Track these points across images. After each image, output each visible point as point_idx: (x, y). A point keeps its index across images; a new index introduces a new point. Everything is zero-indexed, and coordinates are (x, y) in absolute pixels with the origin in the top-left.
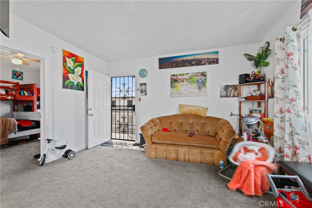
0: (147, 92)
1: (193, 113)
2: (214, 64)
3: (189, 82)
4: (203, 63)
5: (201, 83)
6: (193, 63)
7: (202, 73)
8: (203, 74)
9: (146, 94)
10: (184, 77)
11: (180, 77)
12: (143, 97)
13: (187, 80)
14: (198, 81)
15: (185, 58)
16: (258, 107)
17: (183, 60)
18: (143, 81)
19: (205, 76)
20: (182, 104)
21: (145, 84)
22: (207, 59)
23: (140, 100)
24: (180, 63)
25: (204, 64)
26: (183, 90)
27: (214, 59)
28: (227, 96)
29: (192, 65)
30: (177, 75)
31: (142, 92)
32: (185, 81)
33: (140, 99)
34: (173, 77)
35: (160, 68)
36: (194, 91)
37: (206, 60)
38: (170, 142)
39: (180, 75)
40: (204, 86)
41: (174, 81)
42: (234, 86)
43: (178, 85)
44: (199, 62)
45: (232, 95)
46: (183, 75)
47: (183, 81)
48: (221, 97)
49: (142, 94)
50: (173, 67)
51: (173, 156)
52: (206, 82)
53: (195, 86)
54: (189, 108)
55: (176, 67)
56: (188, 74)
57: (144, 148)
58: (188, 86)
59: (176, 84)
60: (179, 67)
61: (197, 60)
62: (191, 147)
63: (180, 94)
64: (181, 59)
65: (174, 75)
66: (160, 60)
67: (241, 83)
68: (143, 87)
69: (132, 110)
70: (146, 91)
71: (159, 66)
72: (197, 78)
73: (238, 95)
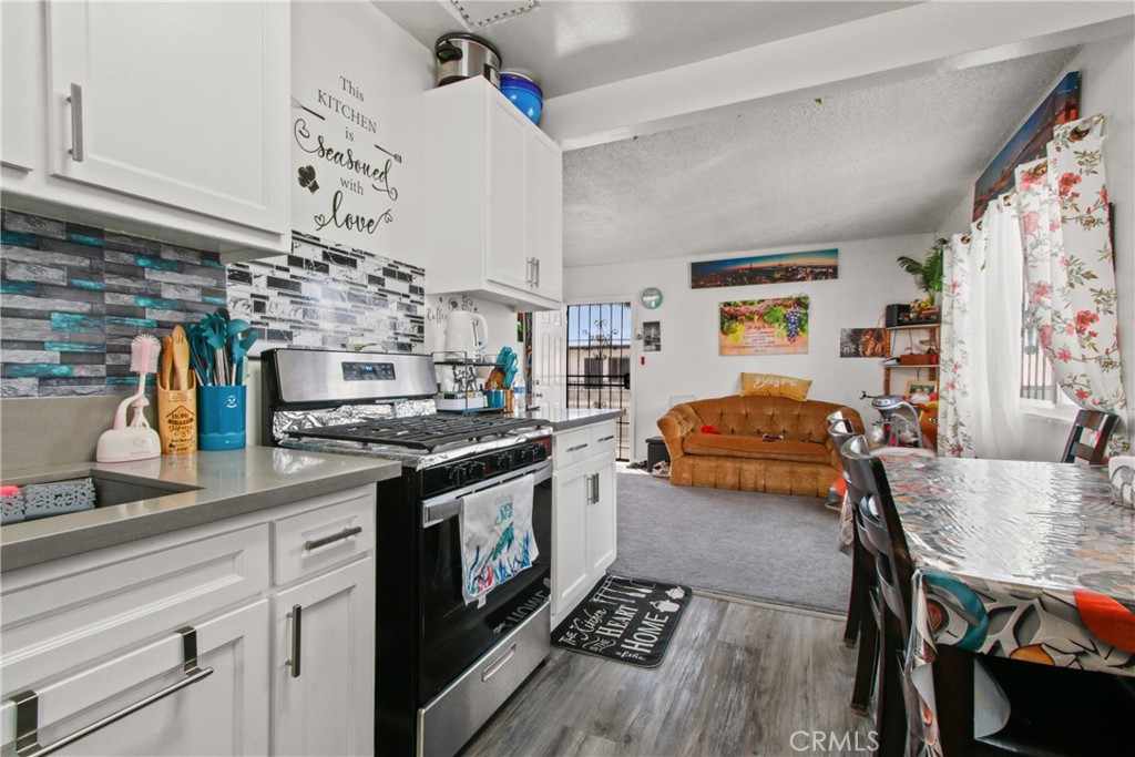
0: (662, 343)
1: (775, 392)
2: (826, 278)
3: (764, 320)
4: (799, 276)
5: (794, 323)
6: (777, 276)
7: (798, 299)
8: (801, 303)
9: (658, 348)
10: (753, 308)
11: (743, 309)
12: (651, 356)
13: (761, 316)
14: (786, 319)
15: (756, 265)
16: (930, 380)
17: (751, 269)
18: (651, 317)
19: (806, 307)
20: (747, 371)
21: (657, 325)
22: (811, 267)
23: (643, 363)
24: (743, 275)
25: (803, 279)
26: (750, 340)
27: (828, 267)
28: (856, 354)
29: (774, 281)
30: (736, 305)
31: (648, 343)
32: (756, 317)
33: (643, 359)
34: (727, 309)
35: (693, 287)
36: (778, 341)
37: (809, 270)
38: (724, 452)
39: (744, 303)
40: (802, 330)
41: (730, 316)
42: (874, 330)
43: (740, 328)
44: (790, 275)
45: (868, 353)
46: (752, 304)
47: (751, 319)
48: (842, 355)
49: (648, 347)
50: (725, 285)
51: (731, 479)
52: (806, 321)
53: (780, 331)
54: (766, 382)
55: (734, 285)
56: (763, 301)
57: (661, 470)
58: (762, 330)
59: (735, 325)
60: (743, 283)
61: (787, 268)
62: (770, 462)
63: (741, 349)
64: (747, 265)
65: (728, 304)
66: (696, 267)
67: (888, 324)
68: (653, 332)
69: (621, 386)
70: (659, 340)
71: (693, 280)
72: (784, 312)
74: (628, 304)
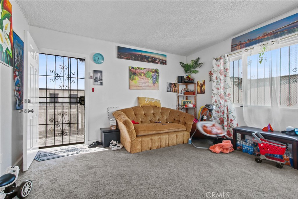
0: (103, 82)
1: (152, 104)
2: (164, 64)
3: (145, 76)
4: (156, 62)
5: (155, 79)
6: (150, 60)
7: (156, 70)
8: (156, 71)
9: (101, 84)
10: (142, 71)
11: (138, 70)
12: (97, 88)
13: (144, 75)
14: (152, 77)
15: (143, 54)
16: (186, 100)
17: (141, 55)
18: (98, 67)
19: (158, 73)
20: (140, 96)
21: (101, 72)
22: (160, 59)
23: (93, 91)
24: (138, 57)
25: (157, 63)
26: (141, 84)
27: (164, 61)
28: (170, 91)
29: (149, 62)
30: (136, 69)
31: (96, 81)
32: (143, 75)
33: (93, 89)
34: (132, 70)
35: (118, 58)
36: (150, 85)
37: (159, 60)
38: (154, 132)
39: (139, 68)
40: (157, 82)
41: (133, 73)
42: (174, 84)
43: (137, 78)
44: (153, 60)
45: (173, 91)
46: (141, 69)
47: (141, 75)
48: (168, 91)
49: (96, 83)
50: (132, 60)
51: (157, 144)
52: (158, 79)
53: (150, 81)
54: (149, 101)
55: (135, 60)
56: (145, 69)
57: (117, 146)
58: (145, 80)
59: (135, 77)
60: (138, 60)
61: (153, 58)
63: (138, 87)
64: (140, 53)
65: (133, 68)
66: (119, 49)
67: (179, 82)
68: (99, 75)
69: (77, 103)
70: (102, 80)
71: (118, 54)
72: (152, 74)
73: (177, 91)
74: (83, 60)
